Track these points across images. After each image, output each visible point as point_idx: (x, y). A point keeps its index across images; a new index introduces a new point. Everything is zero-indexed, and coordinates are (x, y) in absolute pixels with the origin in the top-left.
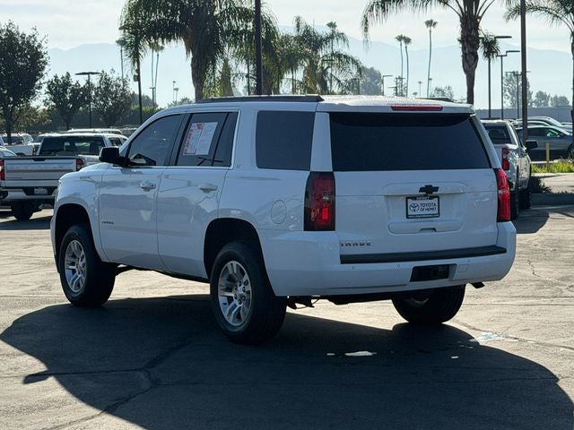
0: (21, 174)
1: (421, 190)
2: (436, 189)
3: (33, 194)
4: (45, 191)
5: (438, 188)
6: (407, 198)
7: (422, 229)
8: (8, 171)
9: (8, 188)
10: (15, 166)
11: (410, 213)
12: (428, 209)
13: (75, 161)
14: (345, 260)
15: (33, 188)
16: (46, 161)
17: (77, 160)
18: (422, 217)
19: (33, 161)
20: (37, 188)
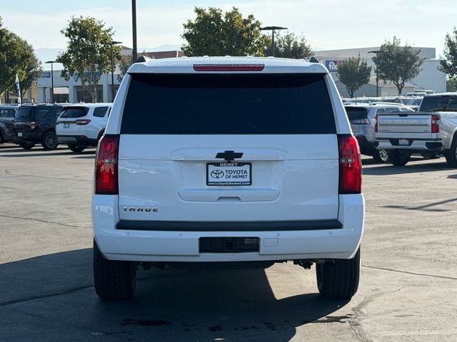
0: (390, 127)
1: (219, 155)
2: (240, 155)
3: (398, 144)
4: (407, 142)
5: (242, 154)
6: (208, 164)
7: (220, 198)
8: (381, 125)
9: (379, 139)
10: (385, 121)
11: (211, 179)
12: (236, 177)
13: (431, 116)
14: (122, 225)
15: (398, 139)
16: (409, 117)
17: (433, 115)
18: (226, 184)
19: (398, 117)
20: (401, 139)
